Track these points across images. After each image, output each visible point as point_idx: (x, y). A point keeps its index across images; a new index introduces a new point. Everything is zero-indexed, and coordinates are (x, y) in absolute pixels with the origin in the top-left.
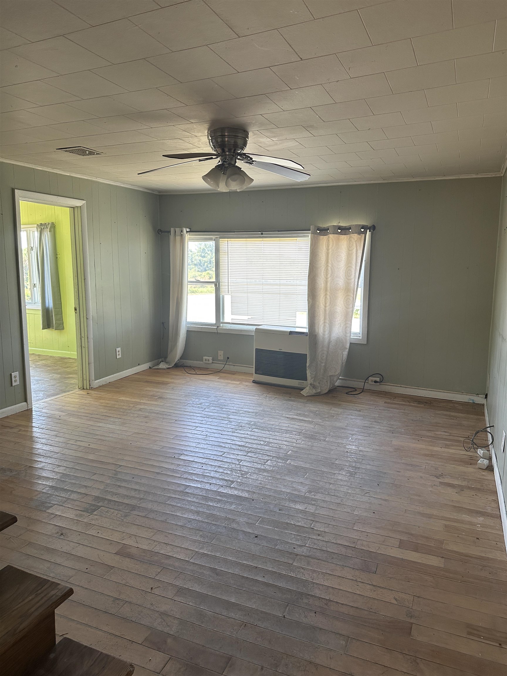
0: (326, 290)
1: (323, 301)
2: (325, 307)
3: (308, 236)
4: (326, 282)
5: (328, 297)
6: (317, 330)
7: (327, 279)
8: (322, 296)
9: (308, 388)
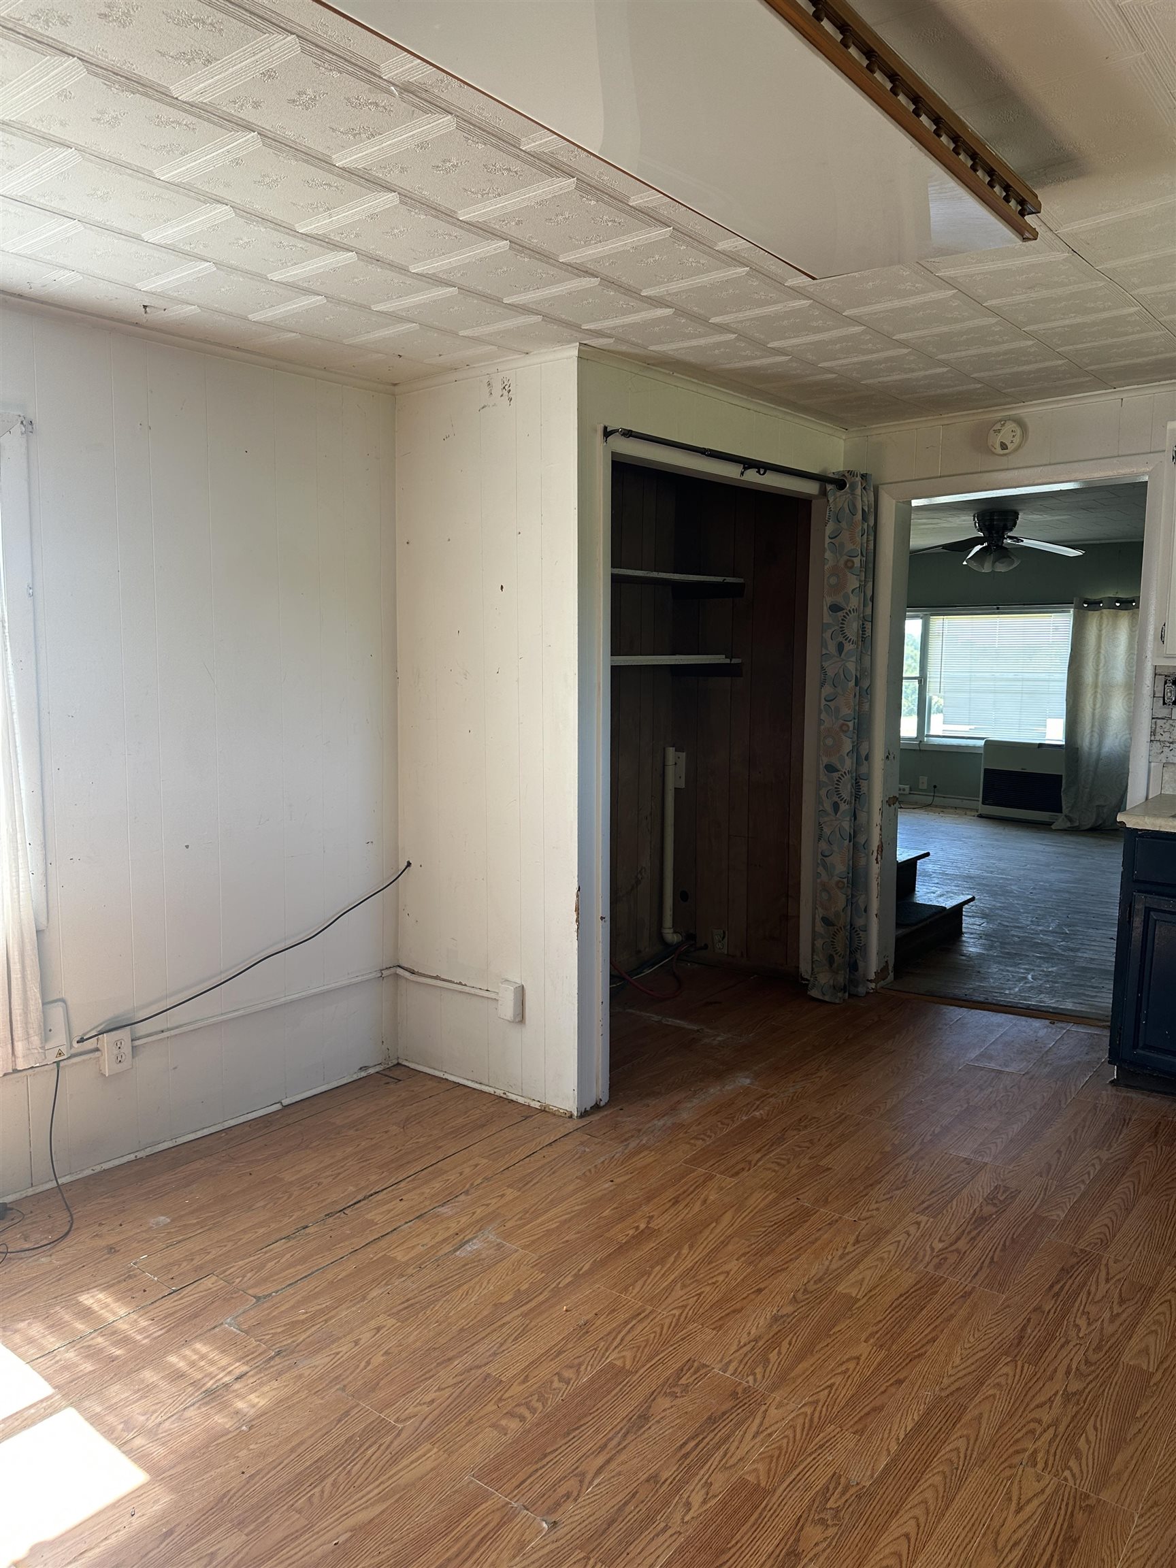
0: (1096, 686)
1: (1091, 702)
2: (1094, 710)
3: (1069, 612)
4: (1097, 675)
5: (1099, 696)
6: (1079, 742)
7: (1097, 670)
8: (1089, 695)
9: (1060, 820)
